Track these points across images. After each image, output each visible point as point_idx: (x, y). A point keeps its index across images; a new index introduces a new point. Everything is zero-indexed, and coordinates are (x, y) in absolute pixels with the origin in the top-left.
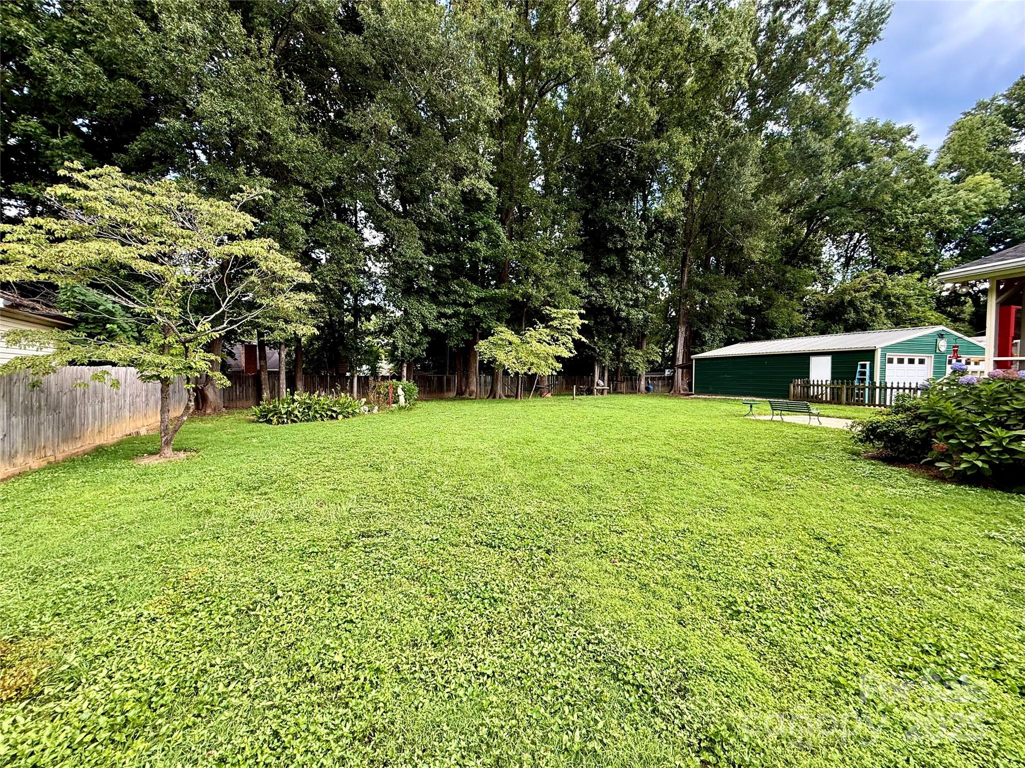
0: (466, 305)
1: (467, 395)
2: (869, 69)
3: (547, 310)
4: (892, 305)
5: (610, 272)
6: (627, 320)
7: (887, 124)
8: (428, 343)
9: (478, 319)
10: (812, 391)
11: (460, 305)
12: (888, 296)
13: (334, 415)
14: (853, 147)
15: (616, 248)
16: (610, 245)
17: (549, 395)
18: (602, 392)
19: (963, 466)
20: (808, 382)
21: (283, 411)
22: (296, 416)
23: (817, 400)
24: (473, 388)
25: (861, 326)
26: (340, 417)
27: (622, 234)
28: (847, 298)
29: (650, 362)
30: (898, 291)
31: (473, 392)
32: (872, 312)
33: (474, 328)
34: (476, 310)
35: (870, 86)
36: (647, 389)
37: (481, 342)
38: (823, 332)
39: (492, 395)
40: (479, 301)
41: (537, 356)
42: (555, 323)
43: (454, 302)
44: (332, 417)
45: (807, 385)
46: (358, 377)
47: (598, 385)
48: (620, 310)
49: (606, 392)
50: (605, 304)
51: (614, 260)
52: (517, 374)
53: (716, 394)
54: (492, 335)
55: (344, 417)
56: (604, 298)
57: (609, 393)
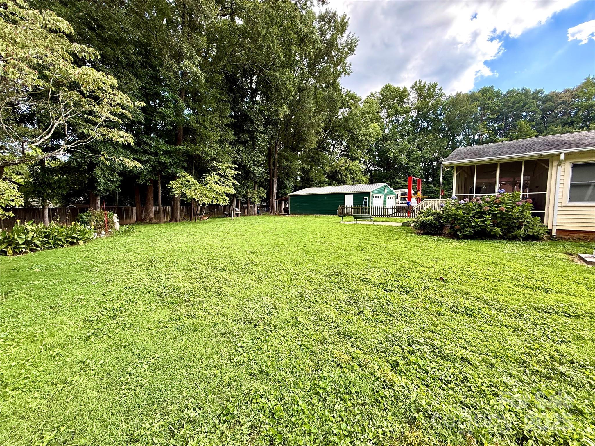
0: (156, 154)
1: (148, 221)
2: (348, 66)
3: (214, 163)
4: (351, 173)
5: (245, 143)
6: (253, 173)
7: (354, 94)
8: (121, 181)
9: (164, 165)
10: (346, 211)
11: (151, 153)
12: (350, 170)
13: (75, 241)
14: (344, 100)
15: (249, 130)
16: (245, 127)
17: (206, 218)
18: (237, 215)
19: (467, 232)
20: (344, 206)
21: (20, 242)
22: (35, 245)
23: (348, 214)
24: (152, 215)
25: (342, 182)
26: (81, 242)
27: (252, 121)
28: (338, 169)
29: (260, 197)
30: (353, 168)
31: (152, 218)
32: (346, 176)
33: (160, 171)
34: (163, 159)
35: (349, 74)
36: (258, 213)
37: (172, 182)
38: (330, 185)
39: (173, 219)
40: (166, 153)
41: (217, 193)
42: (221, 172)
43: (145, 152)
44: (72, 243)
45: (344, 208)
46: (49, 209)
47: (236, 211)
48: (250, 167)
49: (240, 215)
50: (242, 162)
51: (246, 137)
52: (204, 204)
53: (302, 214)
54: (179, 177)
55: (85, 242)
56: (242, 159)
57: (242, 215)
